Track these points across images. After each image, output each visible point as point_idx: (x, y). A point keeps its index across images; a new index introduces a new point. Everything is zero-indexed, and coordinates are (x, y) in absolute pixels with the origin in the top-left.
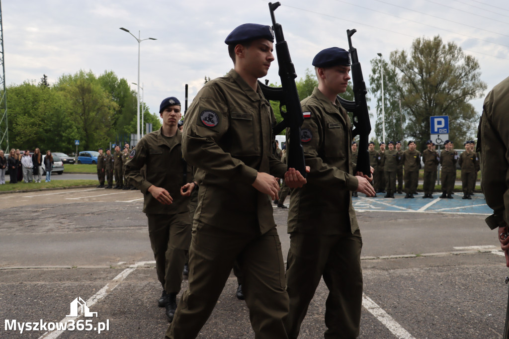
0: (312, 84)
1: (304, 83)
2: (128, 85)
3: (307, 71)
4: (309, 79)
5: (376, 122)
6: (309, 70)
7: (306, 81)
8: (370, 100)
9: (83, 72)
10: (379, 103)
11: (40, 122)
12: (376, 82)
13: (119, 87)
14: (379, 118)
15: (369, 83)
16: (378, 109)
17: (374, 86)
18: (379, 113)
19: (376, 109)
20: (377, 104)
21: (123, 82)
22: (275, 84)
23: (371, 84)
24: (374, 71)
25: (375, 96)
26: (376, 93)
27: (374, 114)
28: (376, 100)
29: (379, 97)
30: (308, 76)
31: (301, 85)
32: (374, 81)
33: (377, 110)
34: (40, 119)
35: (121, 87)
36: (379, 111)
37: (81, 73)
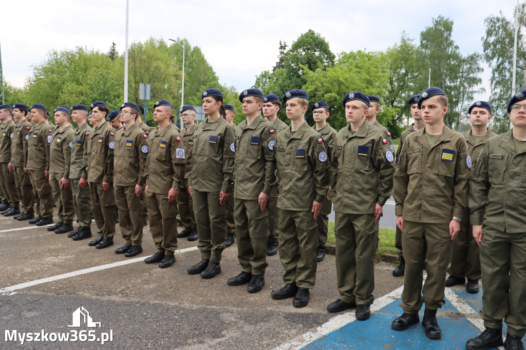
0: (409, 50)
1: (399, 49)
2: (202, 53)
3: (403, 34)
4: (405, 45)
5: (490, 97)
6: (406, 33)
7: (401, 47)
8: (483, 70)
9: (154, 38)
10: (494, 74)
11: (89, 91)
12: (492, 47)
13: (192, 56)
14: (493, 93)
15: (483, 49)
16: (492, 82)
17: (489, 52)
18: (493, 87)
19: (490, 81)
20: (492, 75)
21: (197, 51)
22: (363, 51)
23: (485, 51)
24: (489, 33)
25: (489, 66)
26: (491, 61)
27: (486, 89)
28: (491, 70)
29: (494, 67)
30: (404, 41)
31: (395, 52)
32: (490, 46)
33: (492, 84)
34: (88, 87)
35: (195, 56)
36: (493, 84)
37: (152, 40)
